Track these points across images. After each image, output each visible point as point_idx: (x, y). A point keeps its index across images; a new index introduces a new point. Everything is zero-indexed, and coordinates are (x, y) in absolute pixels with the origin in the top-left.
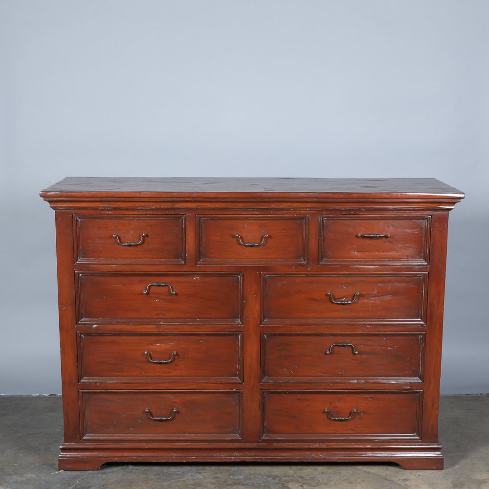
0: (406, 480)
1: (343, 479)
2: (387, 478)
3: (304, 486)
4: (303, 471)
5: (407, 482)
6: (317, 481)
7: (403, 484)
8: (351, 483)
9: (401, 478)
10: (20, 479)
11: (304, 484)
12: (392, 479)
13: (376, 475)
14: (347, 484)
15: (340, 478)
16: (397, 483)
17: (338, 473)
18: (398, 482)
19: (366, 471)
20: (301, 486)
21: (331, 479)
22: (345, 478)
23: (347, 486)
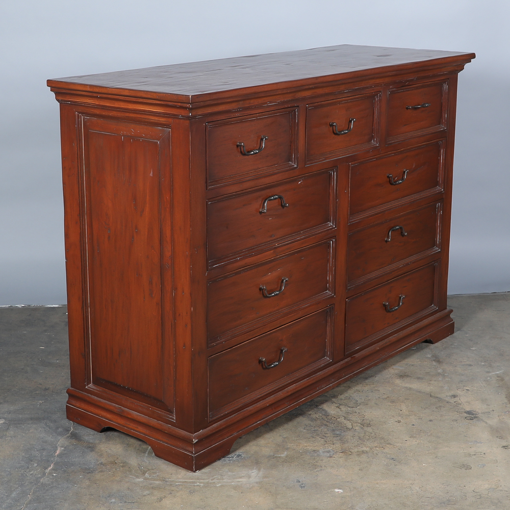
0: (454, 396)
1: (383, 397)
2: (432, 394)
3: (341, 407)
4: (334, 390)
5: (456, 399)
6: (354, 401)
7: (453, 400)
8: (393, 402)
9: (448, 395)
10: (12, 408)
11: (340, 405)
12: (439, 396)
13: (420, 392)
14: (389, 404)
15: (379, 396)
16: (445, 400)
17: (377, 390)
18: (447, 399)
19: (406, 387)
20: (338, 407)
21: (369, 398)
22: (385, 397)
23: (390, 406)
